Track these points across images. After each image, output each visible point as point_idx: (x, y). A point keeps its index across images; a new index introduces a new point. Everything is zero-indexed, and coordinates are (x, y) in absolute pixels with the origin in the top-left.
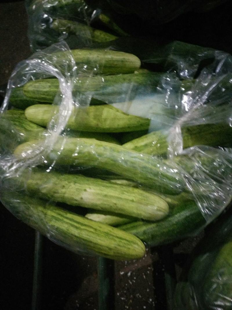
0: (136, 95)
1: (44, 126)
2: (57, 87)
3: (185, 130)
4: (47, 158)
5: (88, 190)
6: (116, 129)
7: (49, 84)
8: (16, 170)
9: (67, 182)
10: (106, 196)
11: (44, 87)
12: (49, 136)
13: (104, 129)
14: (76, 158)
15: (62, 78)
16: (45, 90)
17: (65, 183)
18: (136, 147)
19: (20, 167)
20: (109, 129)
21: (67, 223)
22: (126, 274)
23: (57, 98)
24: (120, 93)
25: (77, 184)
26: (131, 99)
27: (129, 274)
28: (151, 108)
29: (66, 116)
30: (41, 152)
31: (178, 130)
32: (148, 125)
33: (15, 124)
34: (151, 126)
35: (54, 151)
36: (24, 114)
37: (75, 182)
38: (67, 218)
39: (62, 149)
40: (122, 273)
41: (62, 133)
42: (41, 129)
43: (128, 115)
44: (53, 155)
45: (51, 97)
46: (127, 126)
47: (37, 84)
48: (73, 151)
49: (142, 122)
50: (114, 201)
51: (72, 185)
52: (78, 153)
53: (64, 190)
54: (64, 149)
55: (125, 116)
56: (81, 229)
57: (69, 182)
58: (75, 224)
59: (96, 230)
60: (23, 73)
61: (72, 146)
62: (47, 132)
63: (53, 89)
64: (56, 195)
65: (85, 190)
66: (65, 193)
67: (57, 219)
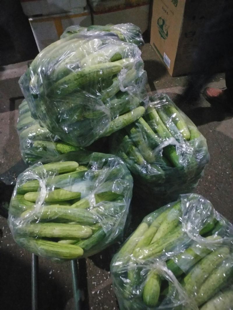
0: (74, 183)
1: (34, 202)
2: (39, 184)
3: (96, 196)
4: (36, 216)
5: (56, 228)
6: (67, 199)
7: (35, 183)
8: (23, 224)
9: (46, 226)
10: (64, 230)
11: (33, 184)
12: (36, 207)
13: (61, 200)
14: (49, 215)
15: (40, 179)
16: (33, 186)
17: (45, 227)
18: (77, 206)
19: (25, 222)
20: (64, 199)
21: (47, 246)
22: (96, 293)
23: (39, 189)
24: (66, 183)
25: (51, 227)
26: (72, 185)
27: (98, 292)
28: (81, 188)
29: (43, 197)
30: (34, 214)
31: (93, 196)
32: (80, 195)
33: (20, 203)
34: (82, 196)
35: (39, 213)
36: (23, 197)
37: (50, 226)
38: (47, 243)
39: (42, 211)
40: (93, 293)
41: (42, 204)
42: (33, 204)
43: (71, 192)
44: (39, 215)
45: (36, 189)
46: (71, 197)
47: (29, 184)
48: (47, 212)
49: (78, 194)
50: (68, 232)
51: (49, 227)
52: (50, 212)
53: (45, 230)
54: (43, 212)
55: (70, 193)
56: (54, 247)
57: (47, 226)
58: (51, 245)
59: (61, 246)
60: (23, 179)
61: (46, 210)
62: (35, 205)
63: (37, 185)
64: (42, 233)
65: (55, 229)
66: (45, 232)
67: (43, 245)
